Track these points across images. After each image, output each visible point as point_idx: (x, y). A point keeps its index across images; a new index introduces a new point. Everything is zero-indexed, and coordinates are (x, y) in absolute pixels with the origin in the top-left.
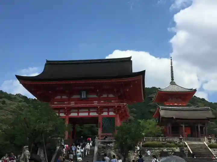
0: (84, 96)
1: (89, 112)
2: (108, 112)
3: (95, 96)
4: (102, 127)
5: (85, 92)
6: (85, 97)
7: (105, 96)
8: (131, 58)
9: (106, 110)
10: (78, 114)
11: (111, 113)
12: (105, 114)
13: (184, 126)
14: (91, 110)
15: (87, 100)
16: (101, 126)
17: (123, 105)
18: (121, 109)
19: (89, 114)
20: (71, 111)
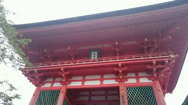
0: (94, 57)
1: (102, 80)
2: (137, 78)
5: (96, 53)
10: (83, 83)
11: (144, 81)
12: (132, 81)
16: (127, 101)
17: (168, 59)
18: (163, 68)
19: (102, 83)
20: (72, 80)
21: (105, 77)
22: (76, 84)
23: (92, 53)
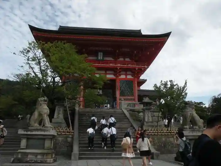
0: (100, 57)
1: (106, 74)
2: (126, 75)
4: (120, 90)
5: (102, 53)
6: (102, 59)
7: (121, 59)
9: (124, 73)
11: (129, 77)
12: (123, 77)
14: (108, 72)
16: (119, 88)
23: (99, 53)
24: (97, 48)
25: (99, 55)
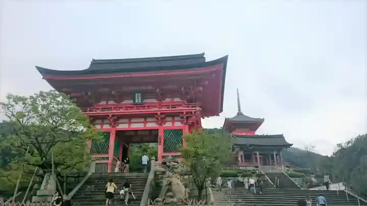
0: (138, 100)
1: (145, 122)
2: (173, 122)
3: (154, 101)
4: (164, 143)
6: (140, 102)
7: (168, 100)
8: (204, 54)
9: (170, 119)
10: (129, 126)
11: (178, 124)
12: (168, 125)
13: (258, 153)
15: (142, 105)
16: (162, 141)
17: (194, 111)
18: (191, 116)
19: (145, 126)
20: (119, 122)
21: (148, 120)
22: (123, 126)
23: (136, 94)
24: (133, 88)
25: (136, 97)
